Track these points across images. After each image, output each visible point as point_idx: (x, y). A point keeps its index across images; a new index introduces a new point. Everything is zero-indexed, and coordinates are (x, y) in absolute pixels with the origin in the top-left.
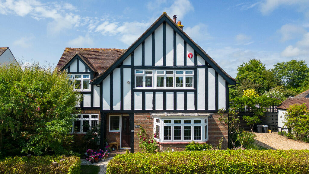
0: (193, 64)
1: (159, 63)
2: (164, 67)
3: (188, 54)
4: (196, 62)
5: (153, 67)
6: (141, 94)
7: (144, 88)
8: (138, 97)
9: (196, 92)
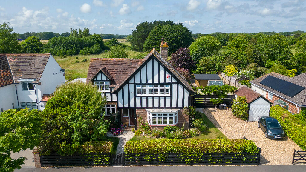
0: (170, 82)
1: (150, 81)
2: (153, 83)
3: (167, 76)
4: (171, 81)
5: (147, 84)
6: (140, 98)
7: (141, 95)
8: (138, 101)
9: (171, 97)
